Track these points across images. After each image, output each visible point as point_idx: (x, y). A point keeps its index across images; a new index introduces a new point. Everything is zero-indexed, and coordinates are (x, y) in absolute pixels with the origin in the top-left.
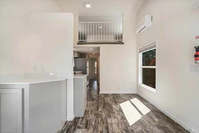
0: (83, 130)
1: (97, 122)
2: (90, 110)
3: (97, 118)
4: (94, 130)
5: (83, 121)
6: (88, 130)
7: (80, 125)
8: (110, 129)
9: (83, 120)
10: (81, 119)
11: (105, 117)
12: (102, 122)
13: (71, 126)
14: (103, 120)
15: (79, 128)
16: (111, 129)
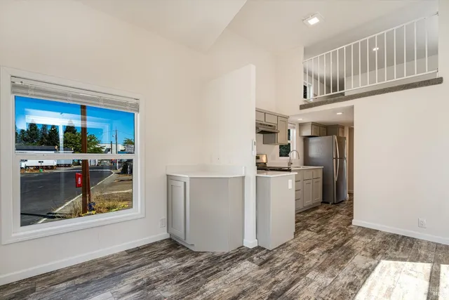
0: (253, 265)
1: (286, 265)
2: (294, 245)
3: (294, 261)
4: (268, 273)
5: (264, 255)
6: (260, 269)
7: (255, 258)
8: (296, 285)
9: (267, 253)
10: (264, 251)
11: (312, 266)
12: (295, 270)
13: (243, 254)
14: (300, 269)
15: (252, 260)
16: (301, 286)
